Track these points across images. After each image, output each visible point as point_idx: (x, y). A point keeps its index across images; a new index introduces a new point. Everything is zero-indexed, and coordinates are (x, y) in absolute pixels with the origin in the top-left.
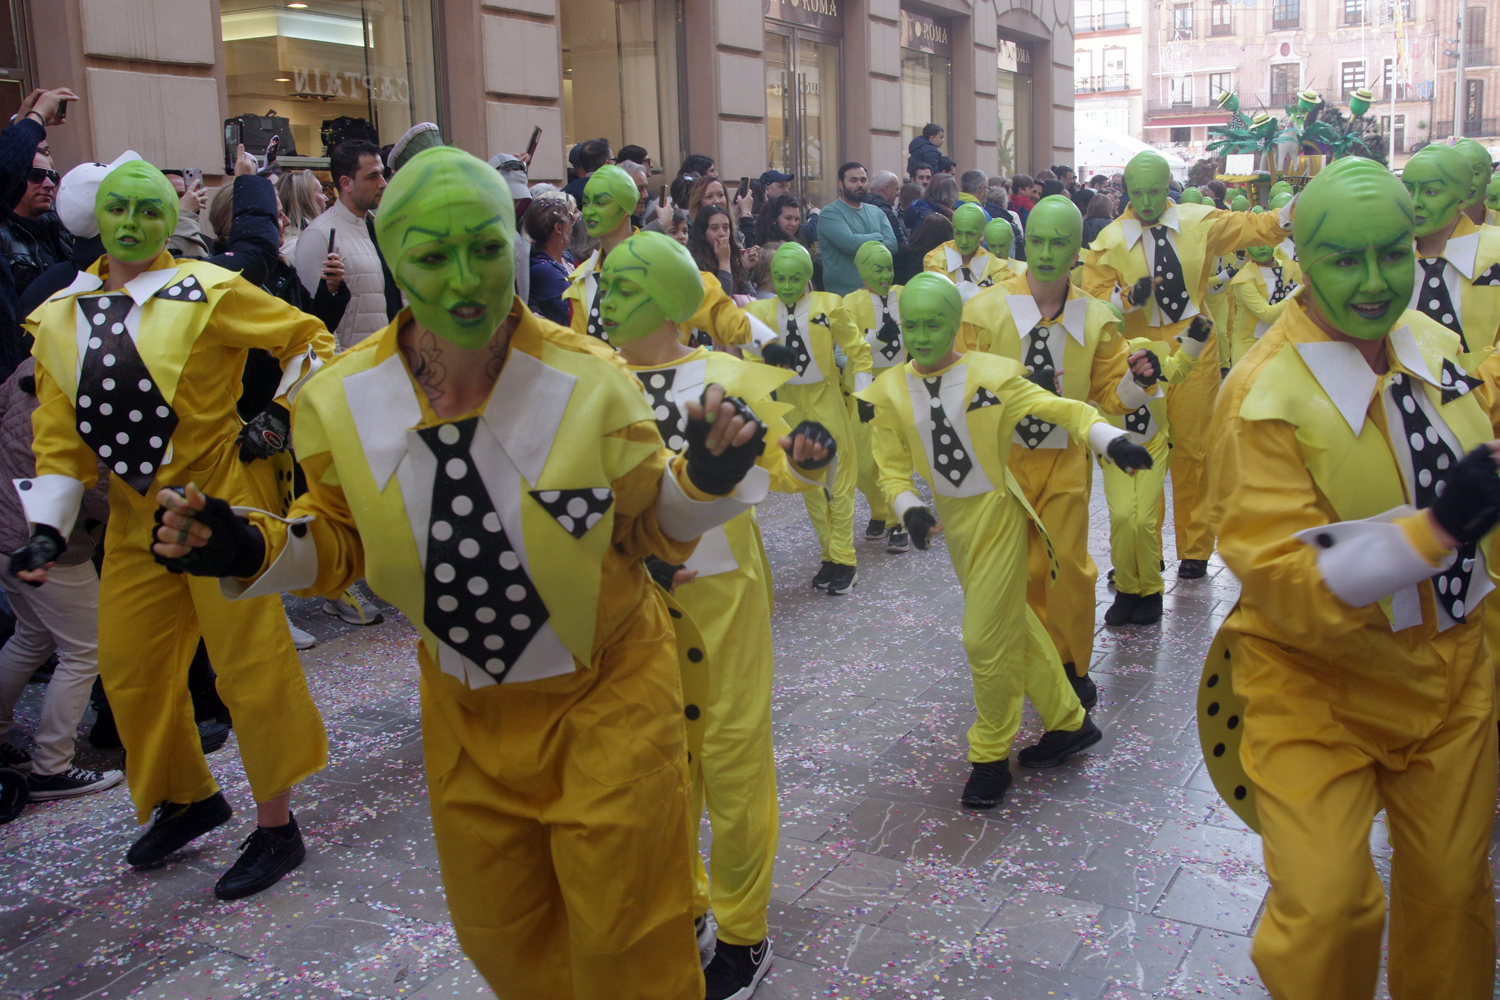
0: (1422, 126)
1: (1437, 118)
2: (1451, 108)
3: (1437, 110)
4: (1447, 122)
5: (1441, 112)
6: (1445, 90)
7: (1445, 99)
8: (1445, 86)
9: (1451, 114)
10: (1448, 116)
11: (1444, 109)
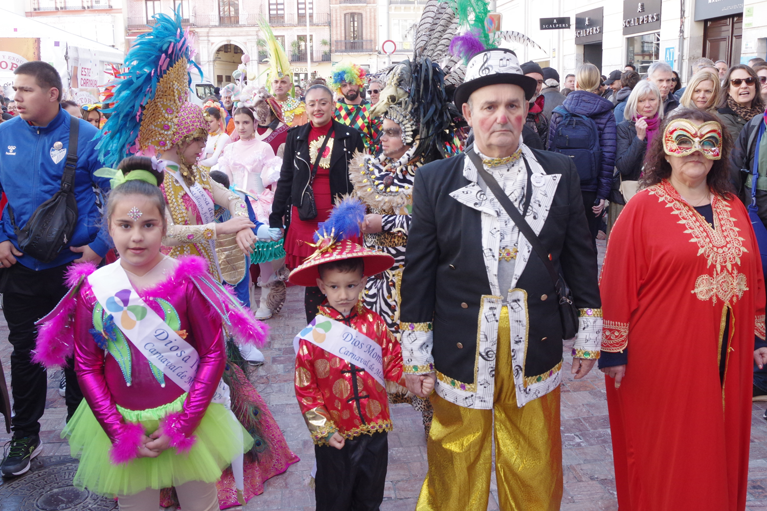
0: (325, 43)
1: (334, 38)
2: (343, 31)
3: (334, 32)
4: (341, 41)
5: (337, 34)
6: (338, 18)
7: (339, 25)
8: (338, 16)
9: (343, 35)
10: (341, 36)
11: (339, 32)
